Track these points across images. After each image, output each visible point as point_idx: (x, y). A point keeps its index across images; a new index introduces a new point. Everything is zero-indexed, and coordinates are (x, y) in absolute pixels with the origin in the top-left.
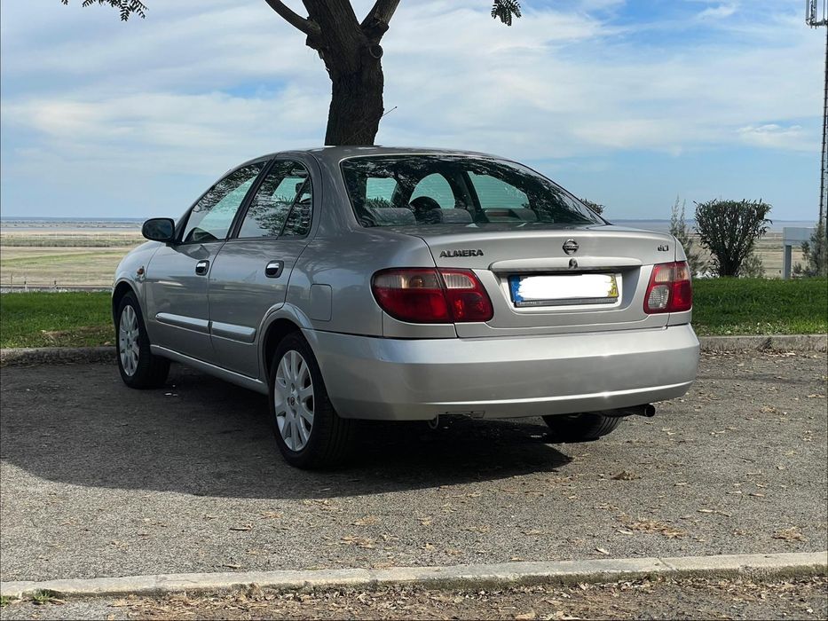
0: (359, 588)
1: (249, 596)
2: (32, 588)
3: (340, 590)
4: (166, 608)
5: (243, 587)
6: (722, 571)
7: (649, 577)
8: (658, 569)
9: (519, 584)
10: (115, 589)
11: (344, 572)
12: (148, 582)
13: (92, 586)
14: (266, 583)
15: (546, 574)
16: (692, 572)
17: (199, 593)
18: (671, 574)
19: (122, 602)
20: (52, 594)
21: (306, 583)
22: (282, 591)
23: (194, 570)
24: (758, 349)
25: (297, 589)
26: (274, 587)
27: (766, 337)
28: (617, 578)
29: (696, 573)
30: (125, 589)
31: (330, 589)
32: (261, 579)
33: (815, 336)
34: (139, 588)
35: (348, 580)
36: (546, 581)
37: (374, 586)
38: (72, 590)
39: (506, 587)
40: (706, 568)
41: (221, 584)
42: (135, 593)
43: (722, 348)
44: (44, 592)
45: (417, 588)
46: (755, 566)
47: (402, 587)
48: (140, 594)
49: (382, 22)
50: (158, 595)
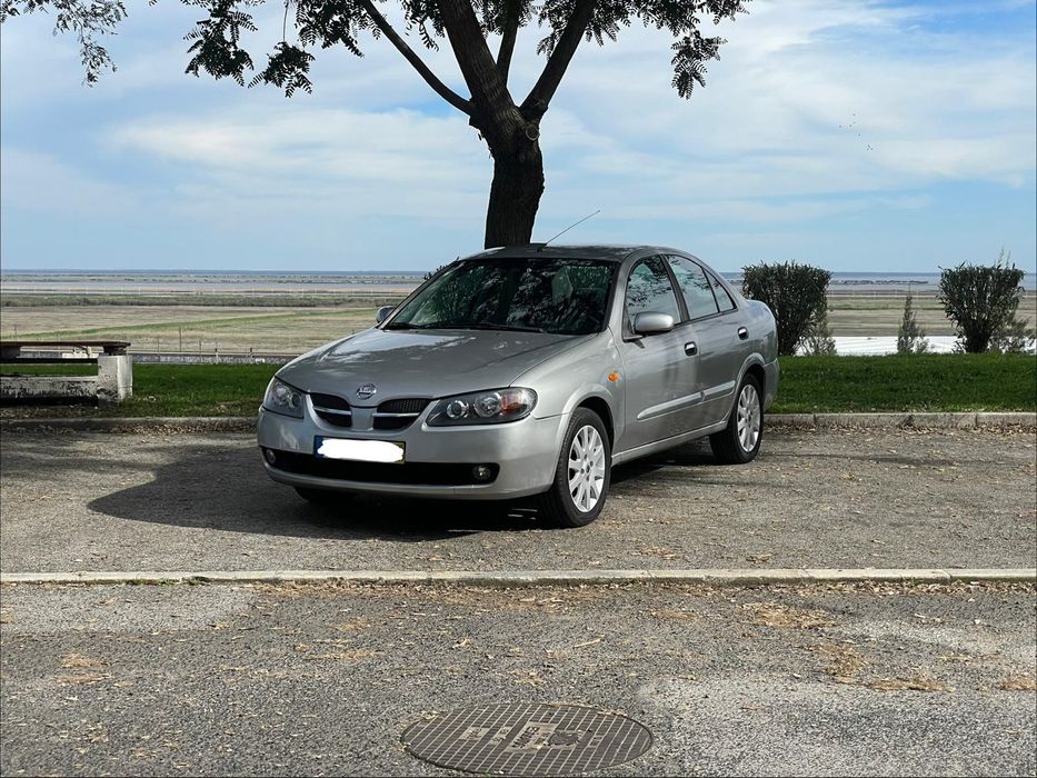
0: (418, 582)
1: (339, 585)
2: (188, 575)
3: (404, 583)
4: (280, 589)
5: (335, 579)
6: (690, 579)
7: (633, 581)
8: (641, 576)
9: (534, 583)
10: (246, 578)
11: (409, 573)
12: (270, 575)
13: (231, 576)
14: (352, 577)
15: (556, 578)
16: (667, 579)
17: (304, 582)
18: (650, 580)
19: (250, 585)
20: (203, 579)
21: (380, 579)
22: (363, 582)
23: (303, 569)
24: (899, 426)
25: (374, 582)
26: (357, 580)
27: (908, 414)
28: (610, 582)
29: (670, 580)
30: (253, 577)
31: (398, 583)
32: (348, 575)
33: (959, 414)
34: (263, 577)
35: (411, 578)
36: (555, 582)
37: (429, 582)
38: (216, 577)
39: (525, 585)
40: (677, 576)
41: (319, 577)
42: (259, 580)
43: (862, 425)
44: (197, 578)
45: (461, 583)
46: (715, 576)
47: (450, 583)
48: (262, 581)
49: (542, 104)
50: (276, 582)
